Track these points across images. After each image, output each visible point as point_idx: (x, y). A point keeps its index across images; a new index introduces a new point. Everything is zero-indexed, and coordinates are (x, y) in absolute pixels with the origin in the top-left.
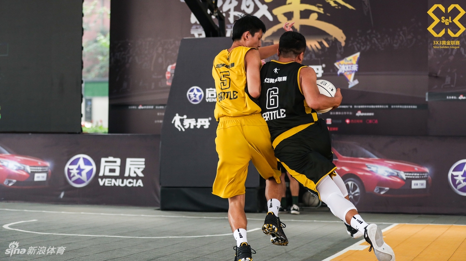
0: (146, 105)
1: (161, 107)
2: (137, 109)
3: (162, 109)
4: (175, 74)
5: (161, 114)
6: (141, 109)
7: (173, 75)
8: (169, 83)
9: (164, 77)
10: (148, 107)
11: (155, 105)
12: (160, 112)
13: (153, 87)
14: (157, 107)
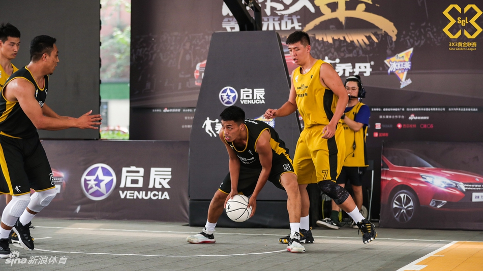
0: (172, 108)
1: (188, 110)
2: (162, 112)
3: (189, 112)
4: (205, 72)
5: (189, 118)
6: (167, 112)
7: (203, 74)
8: (198, 83)
9: (193, 76)
10: (174, 110)
11: (182, 108)
12: (187, 116)
13: (180, 87)
14: (184, 110)
